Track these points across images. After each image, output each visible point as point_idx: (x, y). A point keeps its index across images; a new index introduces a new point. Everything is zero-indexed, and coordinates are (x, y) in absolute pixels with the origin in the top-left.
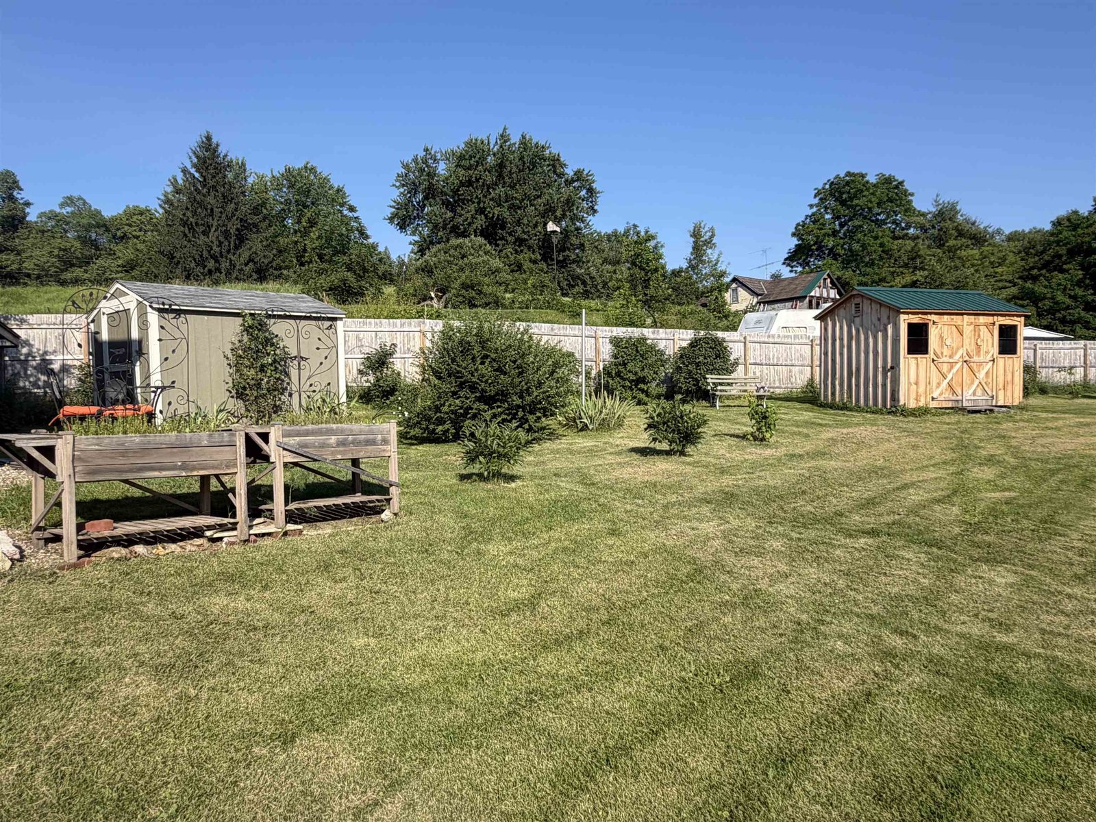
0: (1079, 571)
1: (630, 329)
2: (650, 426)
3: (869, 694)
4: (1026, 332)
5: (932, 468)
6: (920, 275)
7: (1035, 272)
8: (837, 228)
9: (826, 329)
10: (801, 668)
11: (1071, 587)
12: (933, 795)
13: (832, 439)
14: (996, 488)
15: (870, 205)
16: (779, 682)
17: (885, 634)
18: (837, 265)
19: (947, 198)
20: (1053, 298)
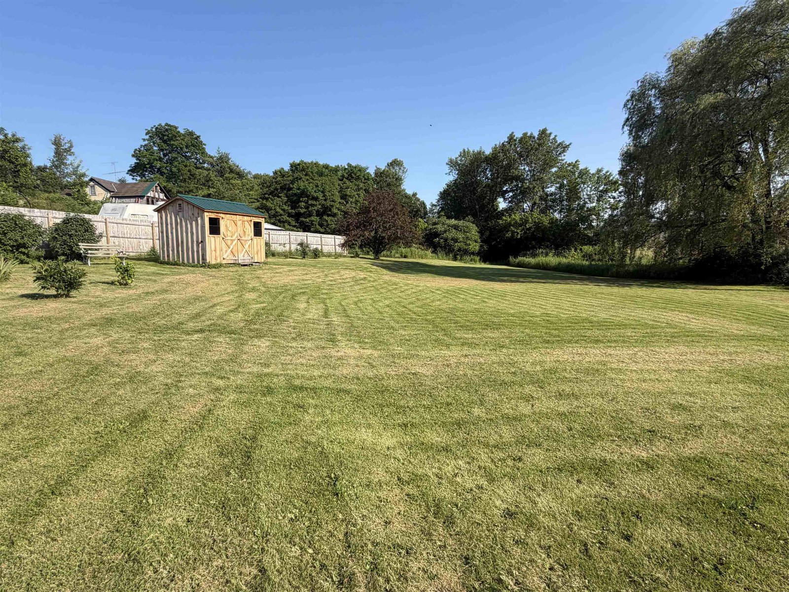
0: (294, 335)
1: (6, 207)
2: (38, 279)
3: (210, 410)
4: (265, 225)
5: (226, 295)
6: (212, 191)
7: (267, 196)
8: (162, 156)
9: (161, 218)
10: (171, 407)
11: (292, 343)
12: (245, 445)
13: (171, 282)
14: (258, 302)
15: (181, 146)
16: (160, 418)
17: (214, 380)
18: (163, 179)
19: (223, 151)
20: (275, 209)
